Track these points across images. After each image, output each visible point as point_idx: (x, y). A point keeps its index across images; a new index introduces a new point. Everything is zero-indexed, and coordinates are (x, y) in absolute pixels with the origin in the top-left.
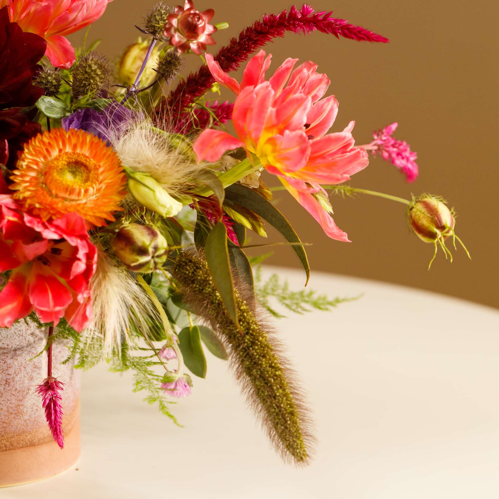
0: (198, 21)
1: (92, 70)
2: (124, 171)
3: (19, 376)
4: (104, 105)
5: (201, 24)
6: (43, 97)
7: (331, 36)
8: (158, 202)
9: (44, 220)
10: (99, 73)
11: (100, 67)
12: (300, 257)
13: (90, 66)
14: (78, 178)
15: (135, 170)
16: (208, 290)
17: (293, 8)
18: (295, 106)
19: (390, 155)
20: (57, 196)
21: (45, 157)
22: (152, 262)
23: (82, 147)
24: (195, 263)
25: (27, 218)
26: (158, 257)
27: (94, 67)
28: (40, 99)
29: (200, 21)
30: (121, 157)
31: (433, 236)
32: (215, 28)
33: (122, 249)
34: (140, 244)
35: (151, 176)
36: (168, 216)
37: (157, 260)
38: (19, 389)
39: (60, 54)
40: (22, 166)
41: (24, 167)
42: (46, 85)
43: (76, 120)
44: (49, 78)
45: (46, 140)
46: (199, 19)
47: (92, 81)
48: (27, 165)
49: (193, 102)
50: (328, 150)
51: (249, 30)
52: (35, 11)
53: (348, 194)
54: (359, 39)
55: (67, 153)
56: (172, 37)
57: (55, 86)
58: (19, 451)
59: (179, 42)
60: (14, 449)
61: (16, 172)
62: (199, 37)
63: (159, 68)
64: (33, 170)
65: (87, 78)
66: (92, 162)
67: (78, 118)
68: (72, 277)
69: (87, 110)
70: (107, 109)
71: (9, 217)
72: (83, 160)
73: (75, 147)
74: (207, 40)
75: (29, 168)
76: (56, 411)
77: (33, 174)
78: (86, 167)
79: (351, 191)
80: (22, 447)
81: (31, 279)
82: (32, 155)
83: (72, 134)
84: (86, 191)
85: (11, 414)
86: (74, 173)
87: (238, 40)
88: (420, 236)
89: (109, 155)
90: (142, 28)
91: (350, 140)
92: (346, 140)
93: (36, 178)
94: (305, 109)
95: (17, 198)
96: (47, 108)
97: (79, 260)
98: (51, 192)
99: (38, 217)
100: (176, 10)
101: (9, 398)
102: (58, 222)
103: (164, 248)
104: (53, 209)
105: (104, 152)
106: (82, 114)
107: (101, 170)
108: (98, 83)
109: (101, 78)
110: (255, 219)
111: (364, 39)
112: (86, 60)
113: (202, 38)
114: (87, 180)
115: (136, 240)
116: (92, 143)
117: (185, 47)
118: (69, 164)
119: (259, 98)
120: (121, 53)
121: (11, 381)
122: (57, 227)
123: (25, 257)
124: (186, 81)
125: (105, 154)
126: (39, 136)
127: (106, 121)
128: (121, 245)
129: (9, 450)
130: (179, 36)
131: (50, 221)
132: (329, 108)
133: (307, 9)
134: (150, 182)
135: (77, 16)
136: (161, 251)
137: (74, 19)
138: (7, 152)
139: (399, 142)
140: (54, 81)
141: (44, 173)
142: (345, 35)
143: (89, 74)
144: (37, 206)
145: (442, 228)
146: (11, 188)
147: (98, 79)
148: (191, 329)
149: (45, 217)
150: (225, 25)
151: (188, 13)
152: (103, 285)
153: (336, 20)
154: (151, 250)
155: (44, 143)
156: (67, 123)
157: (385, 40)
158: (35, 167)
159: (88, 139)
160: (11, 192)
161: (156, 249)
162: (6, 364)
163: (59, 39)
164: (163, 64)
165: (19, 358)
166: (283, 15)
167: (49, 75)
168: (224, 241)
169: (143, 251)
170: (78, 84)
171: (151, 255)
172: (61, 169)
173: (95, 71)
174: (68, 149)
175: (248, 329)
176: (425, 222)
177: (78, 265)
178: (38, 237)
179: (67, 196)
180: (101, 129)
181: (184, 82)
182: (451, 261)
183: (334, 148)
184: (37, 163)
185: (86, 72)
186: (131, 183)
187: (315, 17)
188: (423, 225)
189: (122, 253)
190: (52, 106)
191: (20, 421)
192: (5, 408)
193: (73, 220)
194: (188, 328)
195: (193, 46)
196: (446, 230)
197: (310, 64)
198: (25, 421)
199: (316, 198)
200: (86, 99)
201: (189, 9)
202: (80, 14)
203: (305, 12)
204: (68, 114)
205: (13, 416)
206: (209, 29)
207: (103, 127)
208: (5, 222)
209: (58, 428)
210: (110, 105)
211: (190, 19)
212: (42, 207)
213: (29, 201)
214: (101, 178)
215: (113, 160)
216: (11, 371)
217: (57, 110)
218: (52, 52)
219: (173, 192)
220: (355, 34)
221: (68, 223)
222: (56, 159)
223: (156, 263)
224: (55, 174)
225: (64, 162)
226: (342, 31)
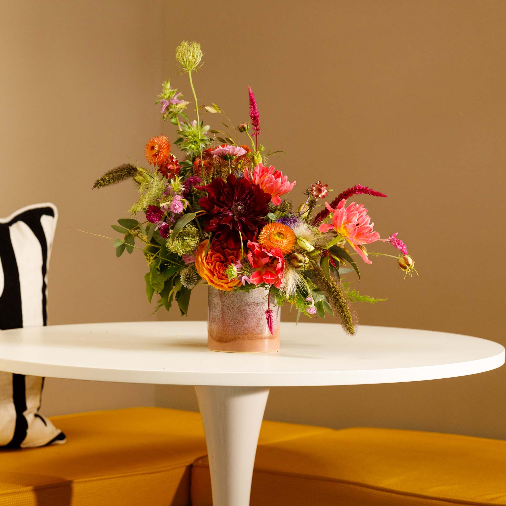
0: (322, 188)
1: (286, 204)
2: (296, 237)
3: (258, 313)
4: (290, 216)
5: (323, 189)
6: (270, 213)
7: (368, 195)
8: (306, 246)
9: (268, 250)
10: (289, 205)
11: (289, 203)
12: (357, 272)
13: (286, 203)
14: (280, 238)
15: (299, 237)
16: (323, 278)
17: (356, 186)
18: (353, 215)
19: (395, 244)
20: (273, 243)
21: (269, 231)
22: (304, 265)
23: (282, 228)
24: (319, 270)
25: (263, 249)
26: (306, 264)
27: (287, 203)
28: (269, 214)
29: (323, 188)
30: (295, 233)
31: (405, 268)
32: (328, 191)
33: (294, 261)
34: (300, 259)
35: (305, 238)
36: (309, 251)
37: (306, 265)
38: (258, 318)
39: (276, 201)
40: (262, 234)
41: (263, 234)
42: (271, 209)
43: (280, 220)
44: (272, 207)
45: (270, 226)
46: (322, 187)
47: (286, 208)
48: (263, 233)
49: (322, 220)
50: (364, 231)
51: (341, 194)
52: (269, 186)
53: (378, 255)
54: (377, 196)
55: (277, 230)
56: (313, 193)
57: (274, 210)
58: (257, 340)
59: (315, 194)
60: (256, 339)
61: (260, 235)
62: (322, 193)
63: (309, 204)
64: (265, 235)
65: (285, 207)
66: (285, 233)
67: (281, 220)
68: (277, 269)
69: (284, 217)
70: (291, 217)
71: (257, 248)
72: (282, 232)
73: (280, 228)
74: (325, 194)
75: (264, 234)
76: (271, 321)
77: (265, 236)
78: (283, 234)
79: (379, 254)
80: (258, 339)
81: (263, 272)
82: (265, 230)
83: (279, 224)
84: (283, 242)
85: (255, 326)
86: (279, 236)
87: (338, 198)
88: (401, 268)
89: (291, 232)
90: (304, 193)
91: (372, 228)
92: (370, 228)
93: (266, 237)
94: (356, 217)
95: (260, 244)
96: (271, 217)
97: (279, 262)
98: (271, 242)
99: (266, 249)
100: (315, 184)
101: (255, 320)
102: (273, 251)
103: (308, 261)
104: (271, 247)
105: (289, 230)
106: (283, 219)
107: (288, 236)
108: (289, 209)
109: (289, 207)
110: (342, 259)
111: (379, 196)
112: (285, 201)
113: (323, 194)
114: (283, 238)
115: (299, 258)
116: (285, 227)
117: (317, 196)
118: (277, 233)
119: (341, 212)
120: (299, 206)
121: (255, 314)
122: (272, 253)
123: (262, 264)
124: (320, 213)
125: (289, 231)
126: (268, 224)
127: (291, 222)
128: (294, 260)
129: (254, 339)
130: (315, 193)
131: (270, 251)
132: (367, 219)
133: (360, 186)
134: (304, 240)
135: (283, 188)
136: (307, 262)
137: (282, 190)
138: (257, 230)
139: (399, 239)
140: (274, 208)
141: (269, 236)
142: (372, 194)
143: (285, 206)
144: (266, 246)
145: (409, 265)
146: (258, 241)
147: (288, 207)
148: (320, 302)
149: (269, 249)
150: (332, 190)
151: (318, 185)
152: (287, 273)
153: (369, 190)
154: (303, 261)
155: (269, 226)
156: (278, 221)
157: (386, 196)
158: (266, 234)
159: (284, 226)
160: (258, 242)
161: (305, 261)
162: (254, 308)
163: (277, 196)
164: (310, 203)
165: (259, 307)
166: (352, 189)
167: (272, 206)
168: (328, 260)
169: (301, 262)
170: (282, 209)
171: (303, 263)
172: (275, 235)
173: (287, 204)
174: (277, 229)
175: (336, 290)
176: (403, 263)
177: (279, 264)
178: (266, 256)
179: (276, 243)
180: (289, 224)
181: (319, 213)
182: (411, 276)
183: (367, 231)
184: (267, 233)
185: (284, 205)
186: (298, 241)
187: (363, 188)
188: (402, 264)
189: (294, 263)
190: (273, 216)
191: (258, 329)
192: (253, 324)
193: (278, 249)
194: (319, 302)
195: (320, 196)
196: (411, 266)
197: (361, 205)
198: (260, 329)
199: (362, 250)
200: (284, 214)
201: (319, 184)
202: (284, 188)
203: (360, 187)
204: (278, 219)
205: (256, 327)
206: (326, 191)
207: (289, 223)
208: (255, 250)
209: (271, 327)
210: (292, 216)
211: (319, 187)
212: (268, 246)
213: (263, 244)
214: (288, 239)
215: (292, 233)
216: (256, 311)
217: (274, 217)
218: (273, 200)
219: (312, 244)
220: (376, 194)
221: (276, 251)
222: (273, 231)
223: (305, 266)
224: (272, 236)
225: (275, 232)
226: (371, 193)
